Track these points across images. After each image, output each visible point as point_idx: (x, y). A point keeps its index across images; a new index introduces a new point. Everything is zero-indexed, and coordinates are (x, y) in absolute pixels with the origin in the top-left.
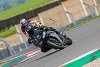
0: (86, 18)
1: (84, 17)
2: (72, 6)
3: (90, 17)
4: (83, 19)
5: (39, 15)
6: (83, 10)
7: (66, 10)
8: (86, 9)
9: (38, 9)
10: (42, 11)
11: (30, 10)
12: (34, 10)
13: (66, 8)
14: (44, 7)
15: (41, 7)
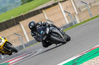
0: (67, 25)
1: (65, 25)
2: (53, 15)
3: (71, 25)
4: (64, 27)
5: (20, 23)
6: (64, 18)
7: (47, 18)
8: (67, 17)
9: (20, 17)
10: (24, 19)
11: (12, 18)
12: (15, 19)
13: (47, 16)
14: (25, 15)
15: (22, 16)
